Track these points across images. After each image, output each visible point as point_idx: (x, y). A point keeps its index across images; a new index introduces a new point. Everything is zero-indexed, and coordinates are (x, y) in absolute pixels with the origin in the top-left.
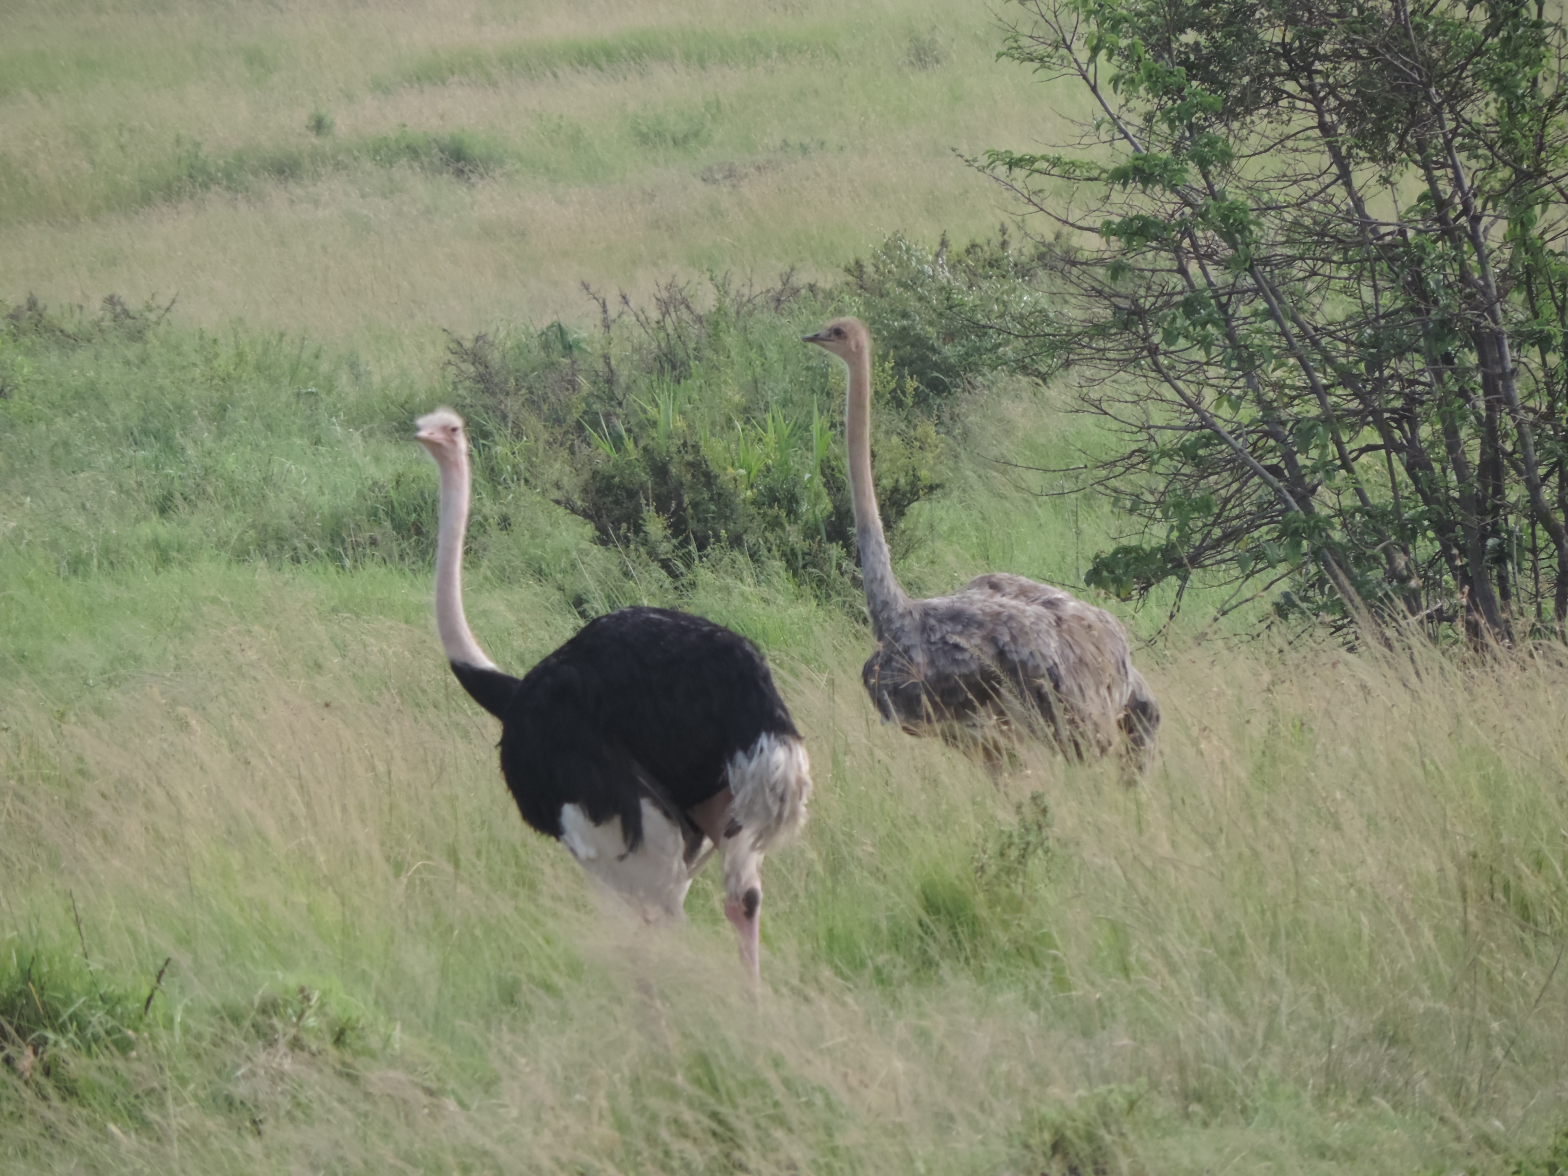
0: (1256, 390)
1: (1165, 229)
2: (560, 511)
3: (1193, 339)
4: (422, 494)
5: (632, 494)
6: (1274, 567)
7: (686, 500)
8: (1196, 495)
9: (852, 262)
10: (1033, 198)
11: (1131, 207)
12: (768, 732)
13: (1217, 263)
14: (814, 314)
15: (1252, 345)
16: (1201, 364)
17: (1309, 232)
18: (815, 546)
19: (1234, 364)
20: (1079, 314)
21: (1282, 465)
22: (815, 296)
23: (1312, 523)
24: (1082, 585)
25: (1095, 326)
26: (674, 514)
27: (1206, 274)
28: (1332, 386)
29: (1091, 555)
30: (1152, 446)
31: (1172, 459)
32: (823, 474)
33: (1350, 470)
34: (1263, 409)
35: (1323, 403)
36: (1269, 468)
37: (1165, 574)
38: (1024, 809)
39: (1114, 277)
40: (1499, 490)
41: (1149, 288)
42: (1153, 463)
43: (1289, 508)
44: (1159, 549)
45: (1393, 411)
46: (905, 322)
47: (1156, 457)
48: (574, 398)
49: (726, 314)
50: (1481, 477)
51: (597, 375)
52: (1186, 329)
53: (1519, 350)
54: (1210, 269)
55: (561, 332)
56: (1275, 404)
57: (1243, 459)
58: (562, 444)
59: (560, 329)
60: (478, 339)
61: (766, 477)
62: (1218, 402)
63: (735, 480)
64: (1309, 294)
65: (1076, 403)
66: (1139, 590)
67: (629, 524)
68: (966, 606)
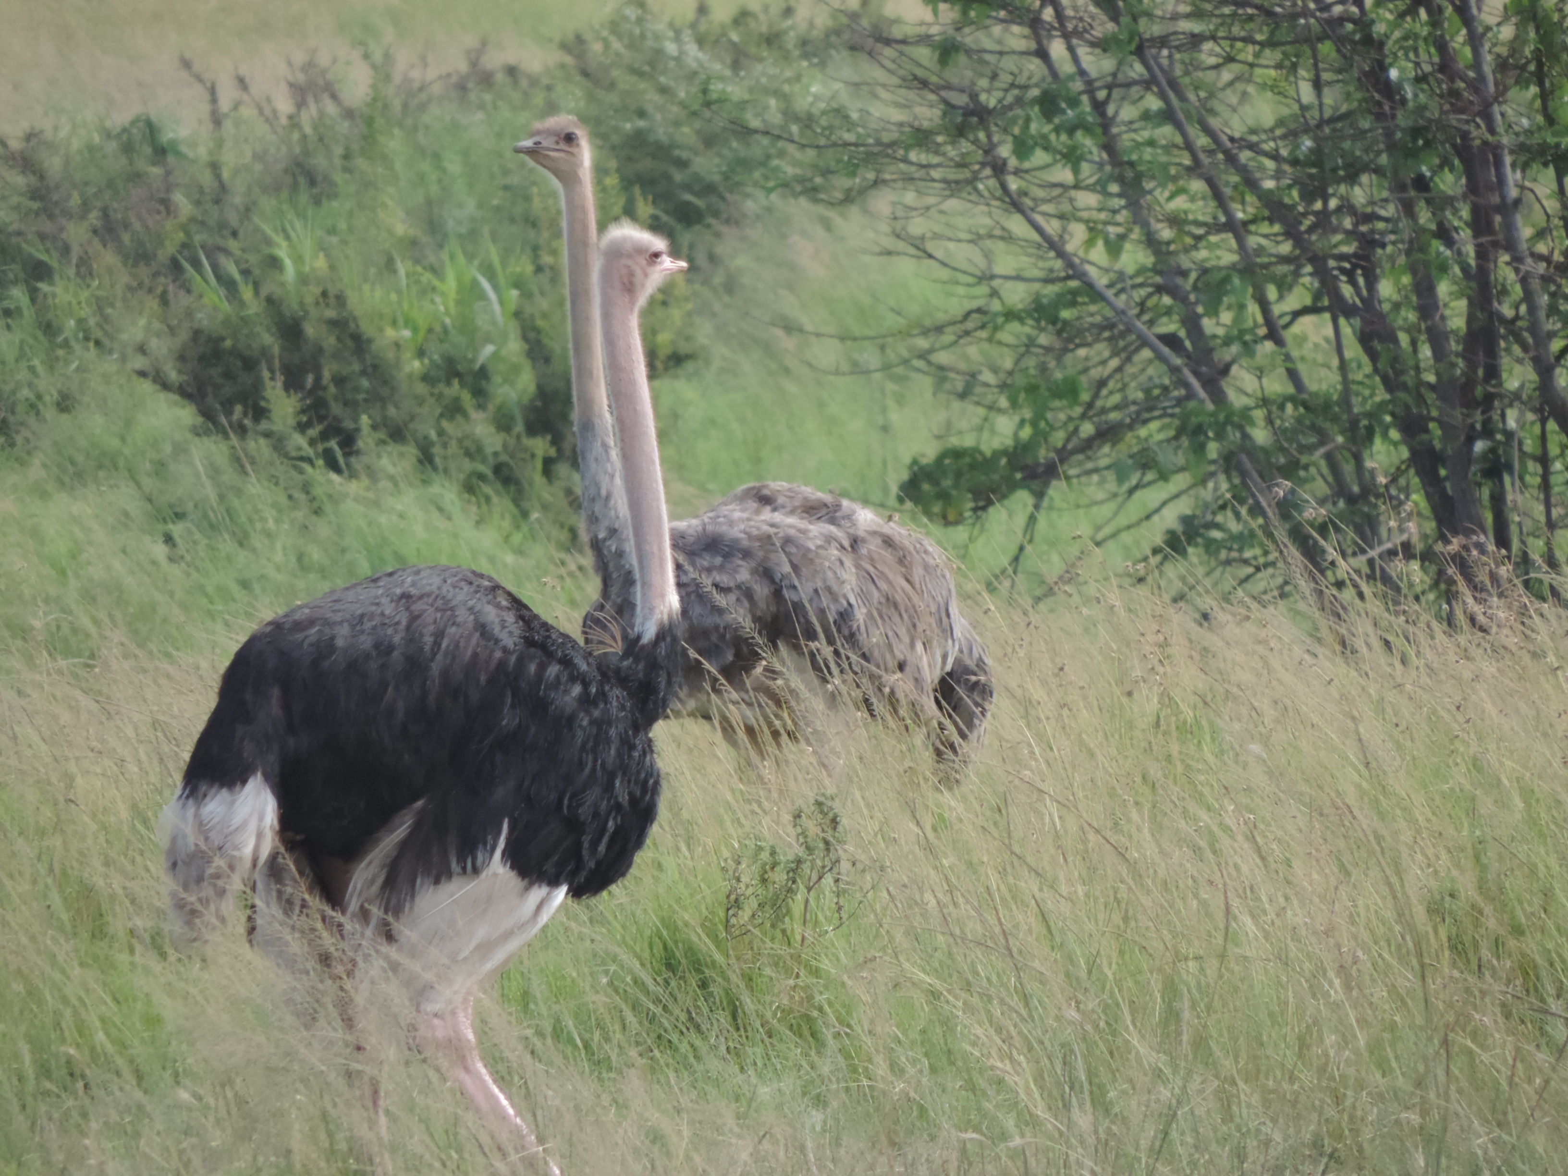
0: (1144, 226)
2: (146, 386)
3: (1055, 151)
5: (250, 364)
6: (1169, 480)
7: (326, 374)
8: (1058, 375)
9: (571, 35)
13: (1093, 45)
14: (514, 108)
15: (1140, 162)
16: (1066, 189)
18: (512, 442)
19: (1114, 188)
20: (897, 115)
21: (1182, 333)
22: (516, 82)
23: (1221, 417)
24: (893, 501)
25: (916, 131)
26: (311, 392)
27: (1075, 59)
28: (1254, 221)
29: (907, 460)
30: (996, 306)
31: (1023, 324)
32: (525, 338)
33: (1279, 342)
34: (1157, 253)
35: (1241, 246)
36: (1162, 338)
37: (1013, 486)
38: (805, 820)
39: (944, 62)
40: (1493, 372)
41: (994, 78)
42: (996, 328)
43: (1191, 395)
44: (1005, 452)
45: (1342, 257)
46: (641, 124)
47: (1000, 320)
48: (169, 225)
49: (386, 106)
50: (1468, 354)
51: (201, 191)
52: (1046, 136)
53: (1523, 171)
54: (1083, 51)
55: (151, 129)
56: (1172, 247)
57: (1126, 324)
58: (150, 290)
59: (149, 124)
60: (29, 137)
61: (441, 341)
62: (1090, 243)
63: (397, 345)
64: (1223, 89)
65: (889, 242)
66: (975, 510)
67: (246, 406)
68: (724, 529)
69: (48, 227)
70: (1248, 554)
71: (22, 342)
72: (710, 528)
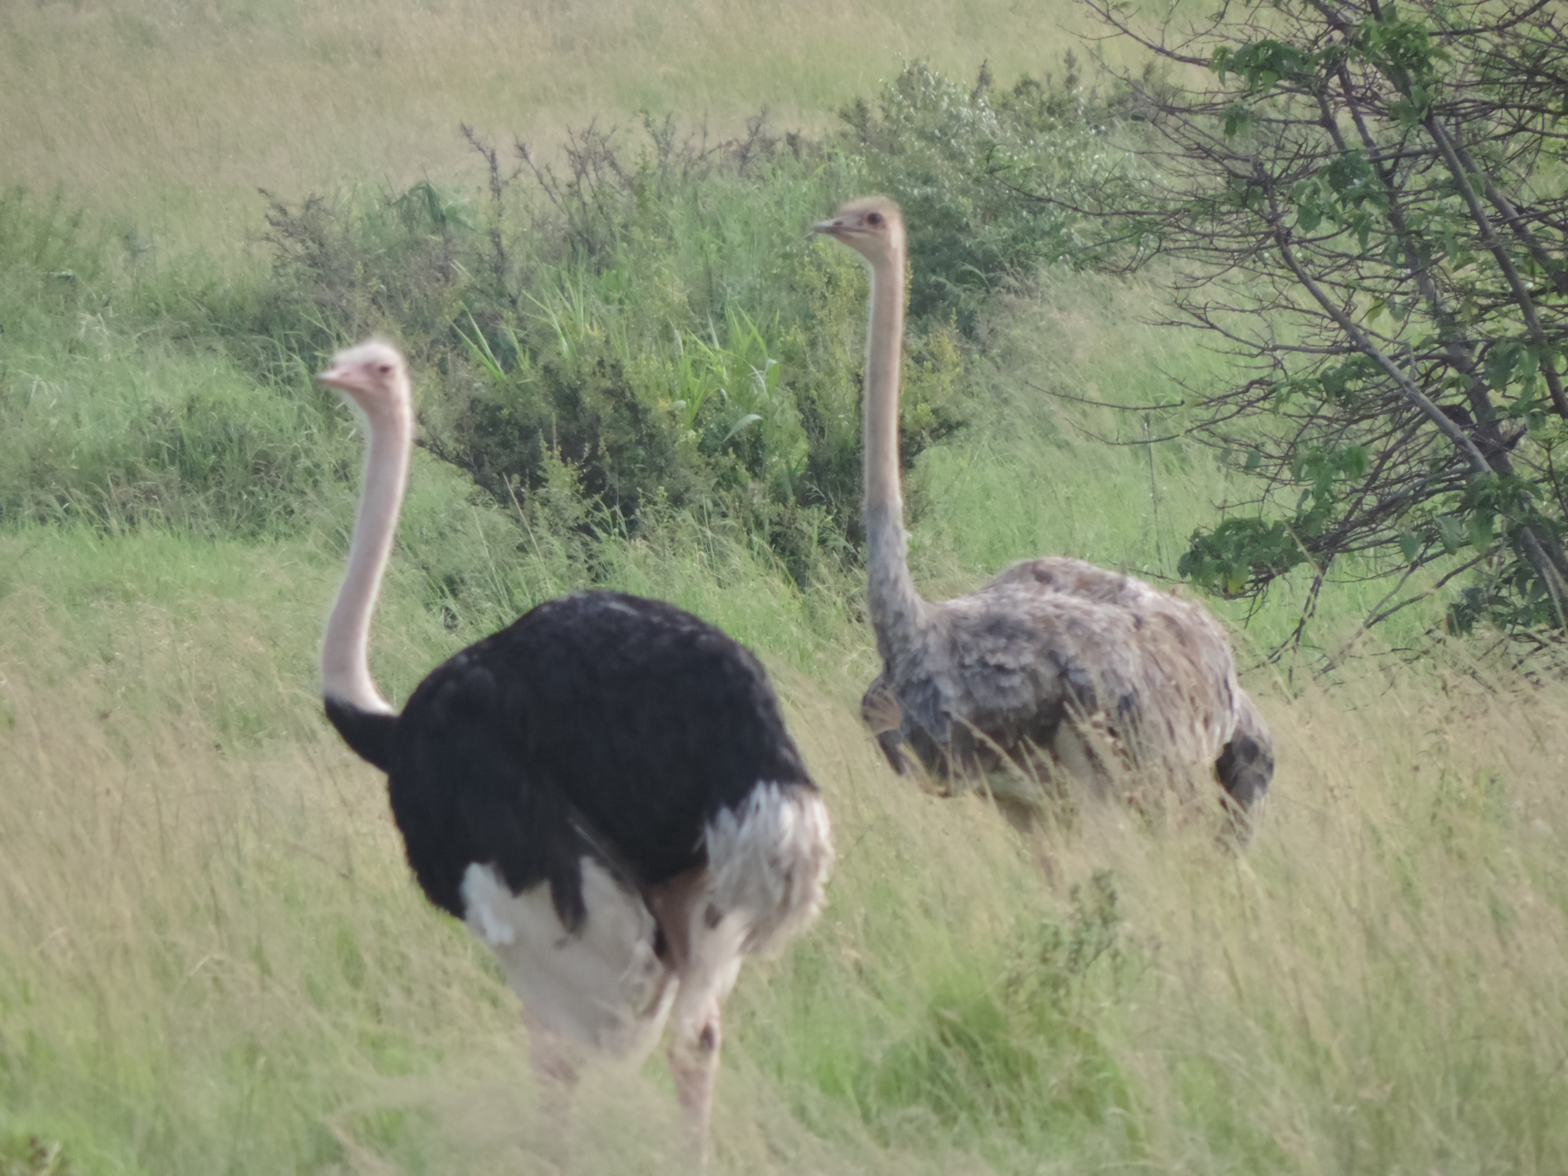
0: (1432, 297)
1: (1305, 61)
2: (424, 455)
3: (1342, 221)
4: (225, 425)
5: (527, 434)
6: (1453, 553)
7: (603, 444)
8: (1344, 445)
9: (852, 106)
10: (1115, 15)
11: (1256, 29)
12: (768, 780)
13: (1378, 112)
14: (795, 177)
15: (1428, 231)
16: (1352, 259)
17: (1515, 69)
18: (788, 513)
19: (1401, 259)
20: (1180, 184)
21: (1467, 406)
22: (796, 153)
23: (1510, 489)
24: (1174, 575)
25: (1201, 200)
26: (588, 461)
27: (1362, 128)
28: (1542, 292)
29: (1188, 533)
30: (1279, 375)
31: (1307, 395)
32: (800, 408)
34: (1441, 325)
35: (1529, 317)
36: (1447, 410)
37: (1295, 559)
38: (1081, 895)
39: (1230, 130)
41: (1279, 148)
42: (1281, 400)
43: (1476, 468)
44: (1287, 524)
46: (929, 190)
47: (1284, 390)
48: (447, 292)
51: (482, 260)
52: (1332, 206)
54: (1369, 122)
55: (431, 196)
56: (1459, 318)
57: (1409, 396)
58: (429, 359)
59: (429, 192)
60: (310, 204)
61: (718, 410)
62: (1373, 312)
63: (672, 414)
64: (1512, 158)
65: (1168, 312)
66: (1256, 582)
67: (523, 475)
68: (1008, 610)
69: (328, 295)
70: (1532, 630)
71: (301, 409)
72: (995, 609)
